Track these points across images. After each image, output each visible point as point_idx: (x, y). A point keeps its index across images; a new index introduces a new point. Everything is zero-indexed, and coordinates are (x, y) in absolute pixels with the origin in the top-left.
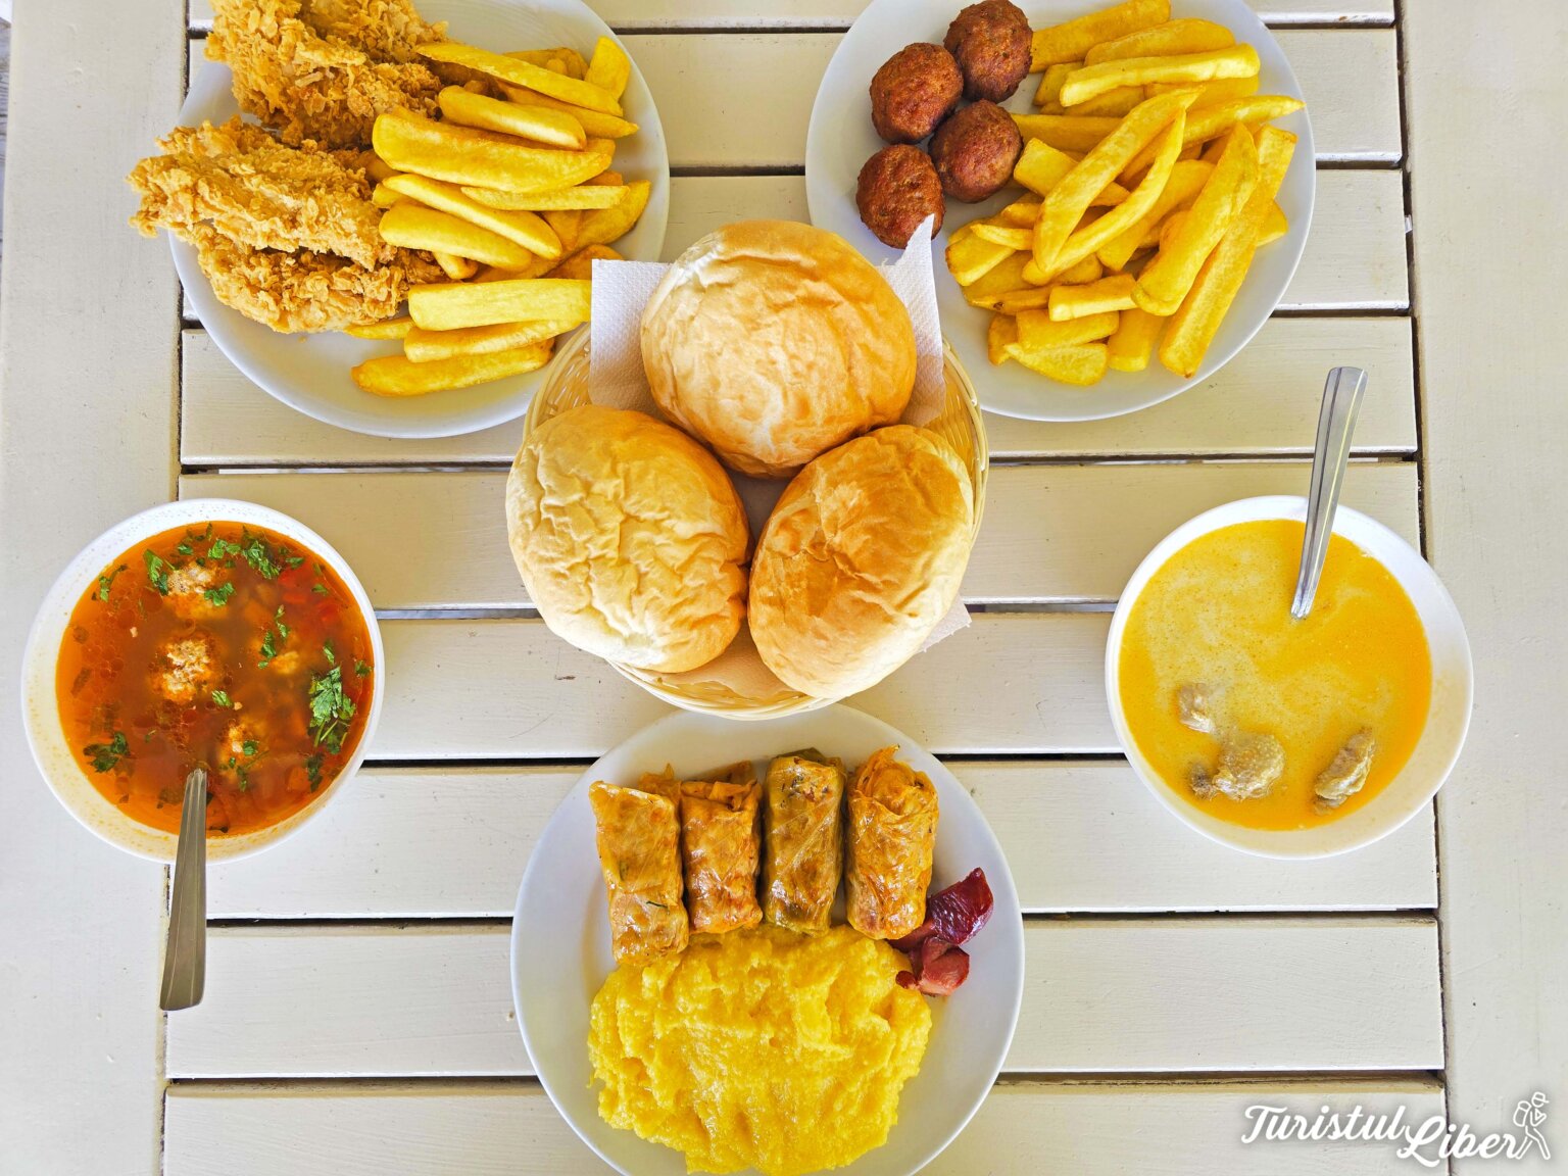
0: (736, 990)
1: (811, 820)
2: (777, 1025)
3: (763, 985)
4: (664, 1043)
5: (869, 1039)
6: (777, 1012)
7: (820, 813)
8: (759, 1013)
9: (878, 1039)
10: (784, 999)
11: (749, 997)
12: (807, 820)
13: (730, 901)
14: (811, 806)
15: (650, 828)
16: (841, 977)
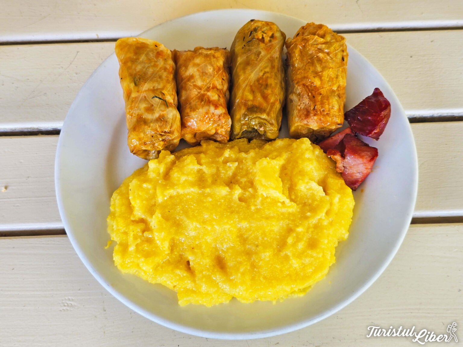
0: (214, 170)
1: (263, 53)
2: (244, 188)
3: (233, 166)
4: (163, 206)
5: (310, 201)
6: (243, 180)
7: (269, 49)
8: (231, 183)
9: (316, 200)
10: (247, 173)
11: (223, 173)
12: (260, 53)
13: (209, 102)
14: (262, 45)
15: (155, 60)
16: (288, 161)
